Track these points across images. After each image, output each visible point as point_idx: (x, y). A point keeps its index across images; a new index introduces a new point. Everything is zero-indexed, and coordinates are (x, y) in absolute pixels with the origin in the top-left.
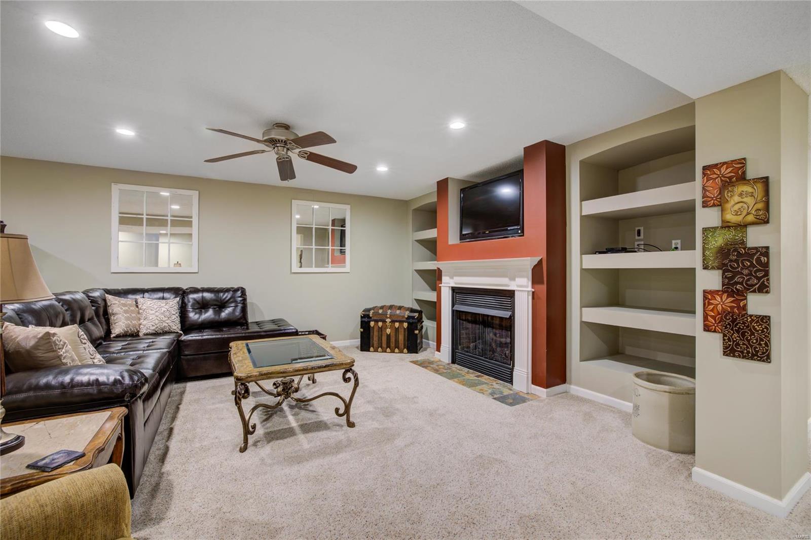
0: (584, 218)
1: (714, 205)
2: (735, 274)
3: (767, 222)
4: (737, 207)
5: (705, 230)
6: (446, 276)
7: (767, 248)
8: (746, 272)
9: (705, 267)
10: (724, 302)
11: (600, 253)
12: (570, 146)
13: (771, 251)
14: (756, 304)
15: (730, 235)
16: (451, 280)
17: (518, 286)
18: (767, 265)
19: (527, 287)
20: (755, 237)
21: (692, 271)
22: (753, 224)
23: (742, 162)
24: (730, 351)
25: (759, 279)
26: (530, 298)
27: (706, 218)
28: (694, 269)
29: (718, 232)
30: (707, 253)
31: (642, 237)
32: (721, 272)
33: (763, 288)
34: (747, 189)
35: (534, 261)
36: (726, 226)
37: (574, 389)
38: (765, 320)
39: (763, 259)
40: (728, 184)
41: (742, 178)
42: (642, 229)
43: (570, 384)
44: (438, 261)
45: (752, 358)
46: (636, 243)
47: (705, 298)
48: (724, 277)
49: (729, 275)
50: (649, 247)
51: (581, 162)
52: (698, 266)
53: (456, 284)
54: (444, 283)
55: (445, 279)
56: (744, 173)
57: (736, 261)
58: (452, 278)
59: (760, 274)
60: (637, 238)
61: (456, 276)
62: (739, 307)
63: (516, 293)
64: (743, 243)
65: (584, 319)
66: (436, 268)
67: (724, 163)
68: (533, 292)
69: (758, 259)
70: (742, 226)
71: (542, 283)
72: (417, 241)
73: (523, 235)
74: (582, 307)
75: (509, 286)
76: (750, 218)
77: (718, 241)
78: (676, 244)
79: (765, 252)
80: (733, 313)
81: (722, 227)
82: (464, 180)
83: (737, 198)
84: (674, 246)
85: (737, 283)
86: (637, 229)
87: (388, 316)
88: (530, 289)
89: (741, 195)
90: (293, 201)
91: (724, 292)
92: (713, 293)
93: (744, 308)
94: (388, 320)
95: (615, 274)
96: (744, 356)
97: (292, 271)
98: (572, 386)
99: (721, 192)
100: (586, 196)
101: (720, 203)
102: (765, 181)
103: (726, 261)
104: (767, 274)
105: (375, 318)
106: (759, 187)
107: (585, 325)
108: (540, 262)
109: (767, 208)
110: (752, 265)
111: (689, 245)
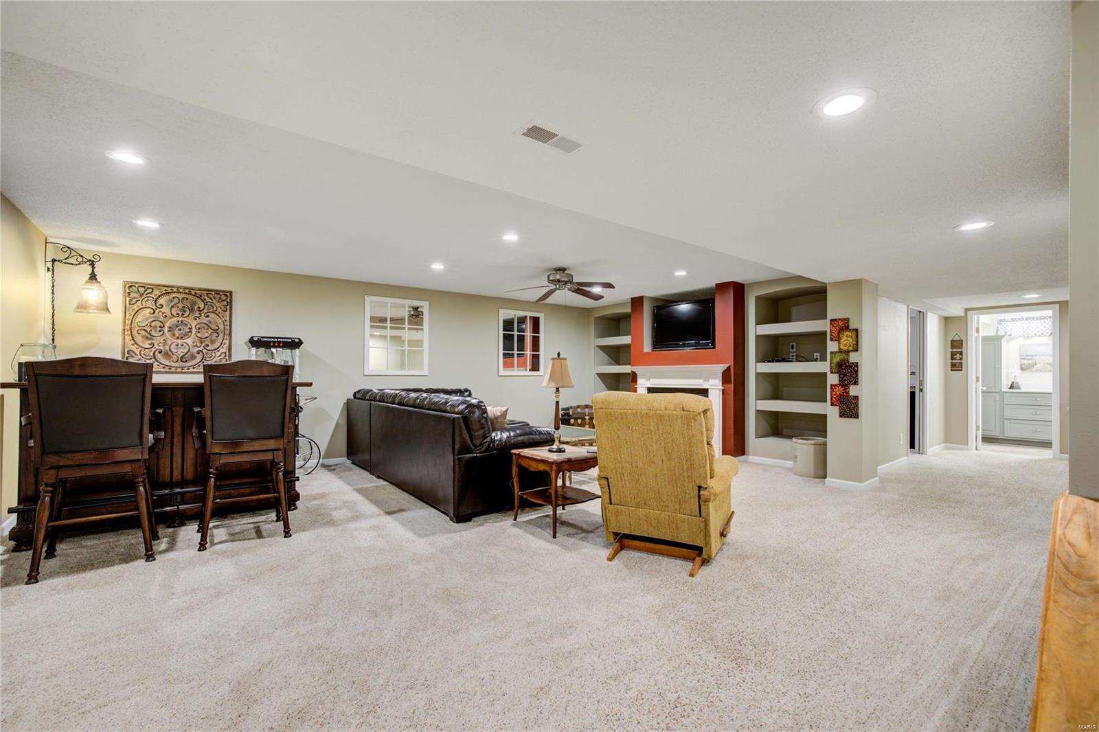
0: (758, 337)
1: (835, 340)
2: (845, 376)
3: (857, 350)
4: (845, 343)
5: (831, 353)
6: (641, 378)
7: (857, 363)
8: (849, 375)
9: (832, 372)
10: (839, 390)
11: (769, 362)
12: (748, 284)
13: (859, 364)
14: (853, 391)
15: (842, 356)
16: (648, 382)
17: (711, 385)
18: (857, 371)
19: (718, 386)
20: (853, 358)
21: (825, 374)
22: (852, 351)
23: (847, 320)
24: (842, 415)
25: (854, 378)
26: (721, 393)
27: (832, 346)
28: (826, 373)
29: (837, 354)
30: (832, 365)
31: (795, 350)
32: (838, 375)
33: (856, 383)
34: (849, 334)
35: (723, 367)
36: (840, 351)
37: (751, 458)
38: (856, 398)
39: (856, 368)
40: (841, 330)
41: (847, 328)
42: (794, 344)
43: (748, 455)
44: (632, 366)
45: (851, 417)
46: (791, 354)
47: (831, 388)
48: (840, 377)
49: (842, 376)
50: (800, 358)
51: (756, 297)
52: (828, 372)
53: (652, 385)
54: (640, 384)
55: (639, 381)
56: (848, 325)
57: (845, 369)
58: (648, 379)
59: (855, 376)
60: (791, 350)
61: (652, 378)
62: (846, 392)
63: (710, 391)
64: (848, 360)
65: (758, 409)
66: (630, 372)
67: (840, 319)
68: (723, 390)
69: (854, 369)
70: (847, 352)
71: (730, 382)
72: (598, 347)
73: (714, 348)
74: (756, 400)
75: (703, 385)
76: (851, 348)
77: (837, 359)
78: (817, 356)
79: (856, 365)
80: (843, 395)
81: (839, 352)
82: (659, 299)
83: (845, 338)
84: (815, 357)
85: (845, 380)
86: (791, 344)
87: (587, 414)
88: (721, 387)
89: (846, 336)
90: (500, 310)
91: (840, 385)
92: (834, 385)
93: (848, 393)
94: (587, 418)
95: (776, 377)
96: (848, 417)
97: (500, 374)
98: (750, 457)
99: (839, 334)
100: (759, 322)
101: (838, 340)
102: (856, 331)
103: (840, 369)
104: (857, 375)
105: (575, 416)
106: (854, 333)
107: (757, 411)
108: (729, 368)
109: (857, 344)
110: (851, 372)
111: (823, 359)
